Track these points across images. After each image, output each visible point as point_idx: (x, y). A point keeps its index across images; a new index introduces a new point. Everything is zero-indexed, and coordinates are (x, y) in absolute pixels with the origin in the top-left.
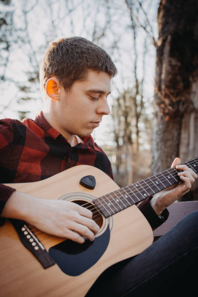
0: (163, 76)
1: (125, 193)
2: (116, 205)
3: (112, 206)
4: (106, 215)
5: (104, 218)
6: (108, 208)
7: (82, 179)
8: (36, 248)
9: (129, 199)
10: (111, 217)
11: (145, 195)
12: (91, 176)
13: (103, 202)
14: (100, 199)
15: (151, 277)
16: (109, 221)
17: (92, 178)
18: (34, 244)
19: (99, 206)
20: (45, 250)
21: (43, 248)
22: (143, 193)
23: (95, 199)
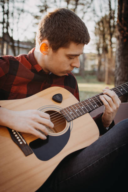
0: (123, 11)
1: (82, 105)
2: (75, 113)
3: (72, 114)
4: (68, 120)
5: (67, 122)
6: (70, 116)
7: (53, 96)
8: (21, 143)
9: (84, 109)
10: (71, 122)
11: (95, 106)
12: (60, 94)
13: (67, 112)
14: (65, 109)
15: (94, 163)
16: (70, 124)
17: (60, 95)
18: (19, 140)
19: (64, 115)
20: (27, 144)
21: (25, 143)
22: (94, 105)
23: (62, 109)
